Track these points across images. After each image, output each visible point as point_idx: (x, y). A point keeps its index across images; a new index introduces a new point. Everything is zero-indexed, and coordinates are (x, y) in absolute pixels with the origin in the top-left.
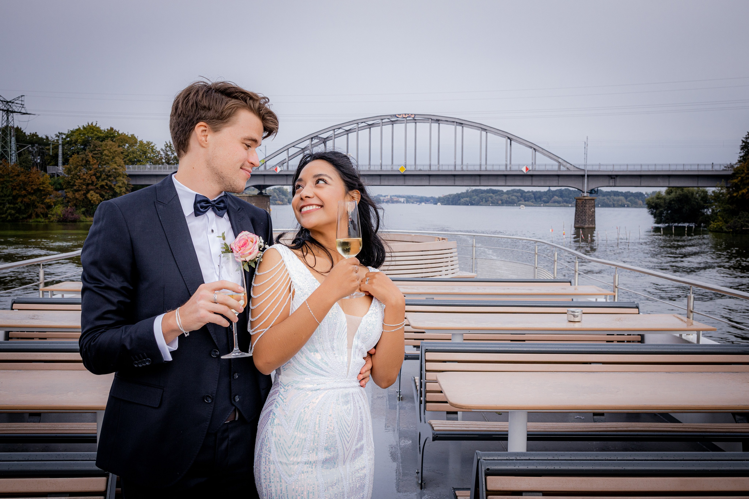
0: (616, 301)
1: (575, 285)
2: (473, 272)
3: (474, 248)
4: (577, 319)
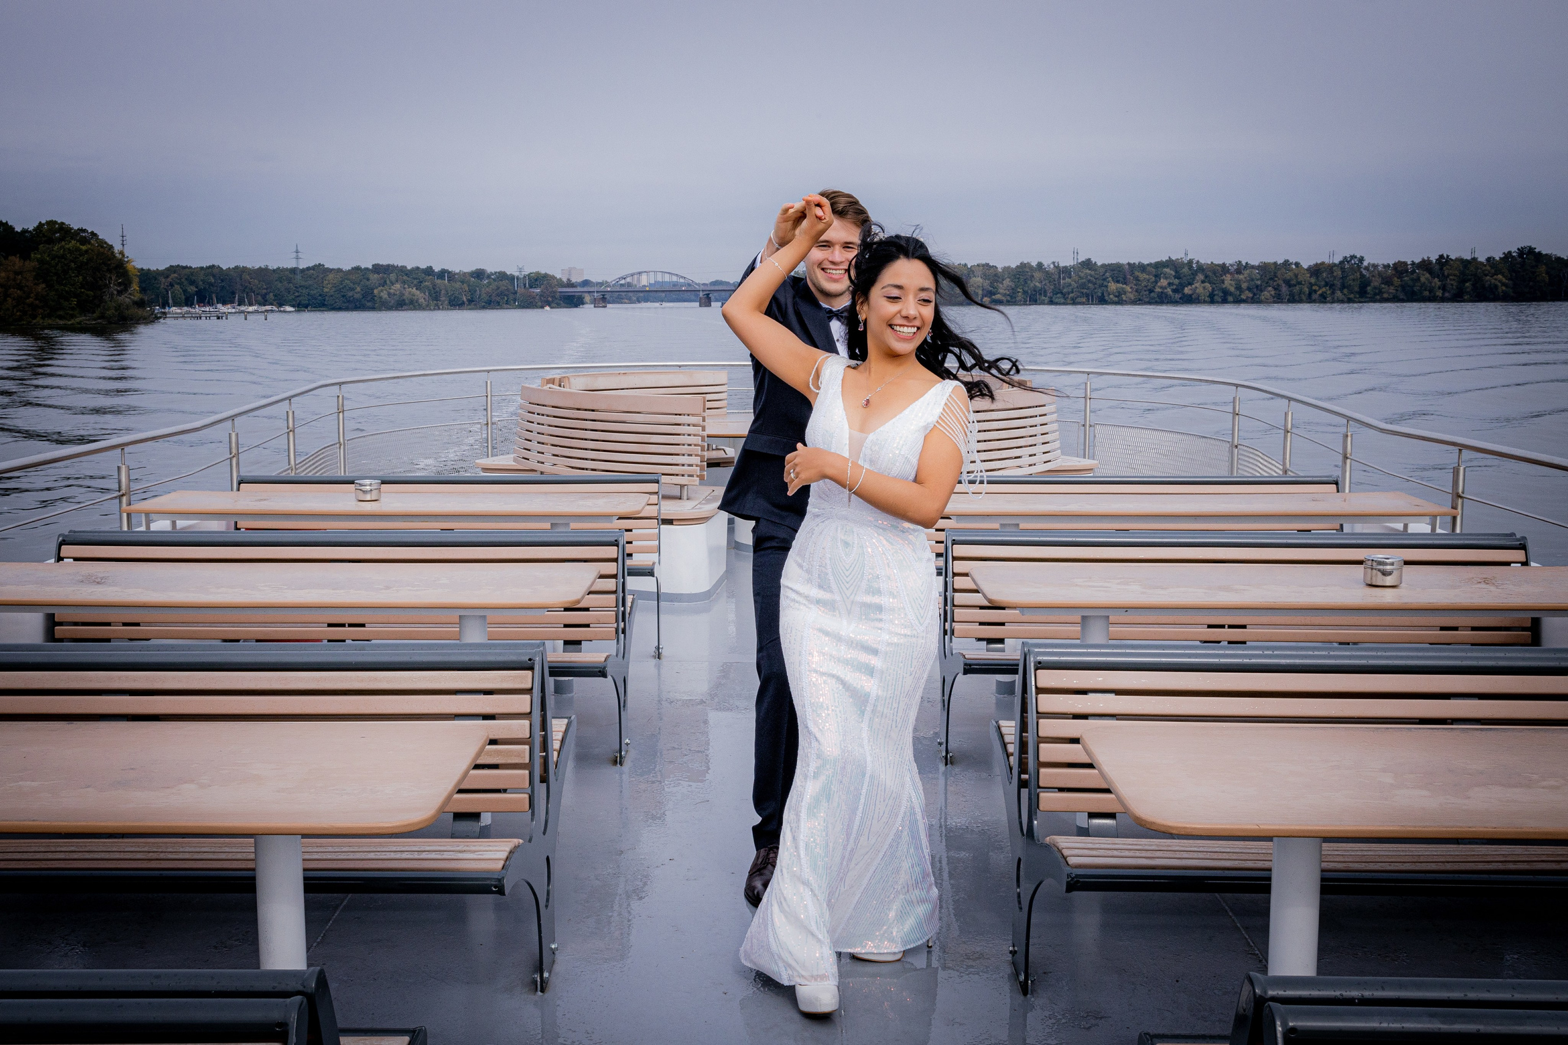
0: (1458, 531)
2: (1085, 457)
4: (1389, 580)
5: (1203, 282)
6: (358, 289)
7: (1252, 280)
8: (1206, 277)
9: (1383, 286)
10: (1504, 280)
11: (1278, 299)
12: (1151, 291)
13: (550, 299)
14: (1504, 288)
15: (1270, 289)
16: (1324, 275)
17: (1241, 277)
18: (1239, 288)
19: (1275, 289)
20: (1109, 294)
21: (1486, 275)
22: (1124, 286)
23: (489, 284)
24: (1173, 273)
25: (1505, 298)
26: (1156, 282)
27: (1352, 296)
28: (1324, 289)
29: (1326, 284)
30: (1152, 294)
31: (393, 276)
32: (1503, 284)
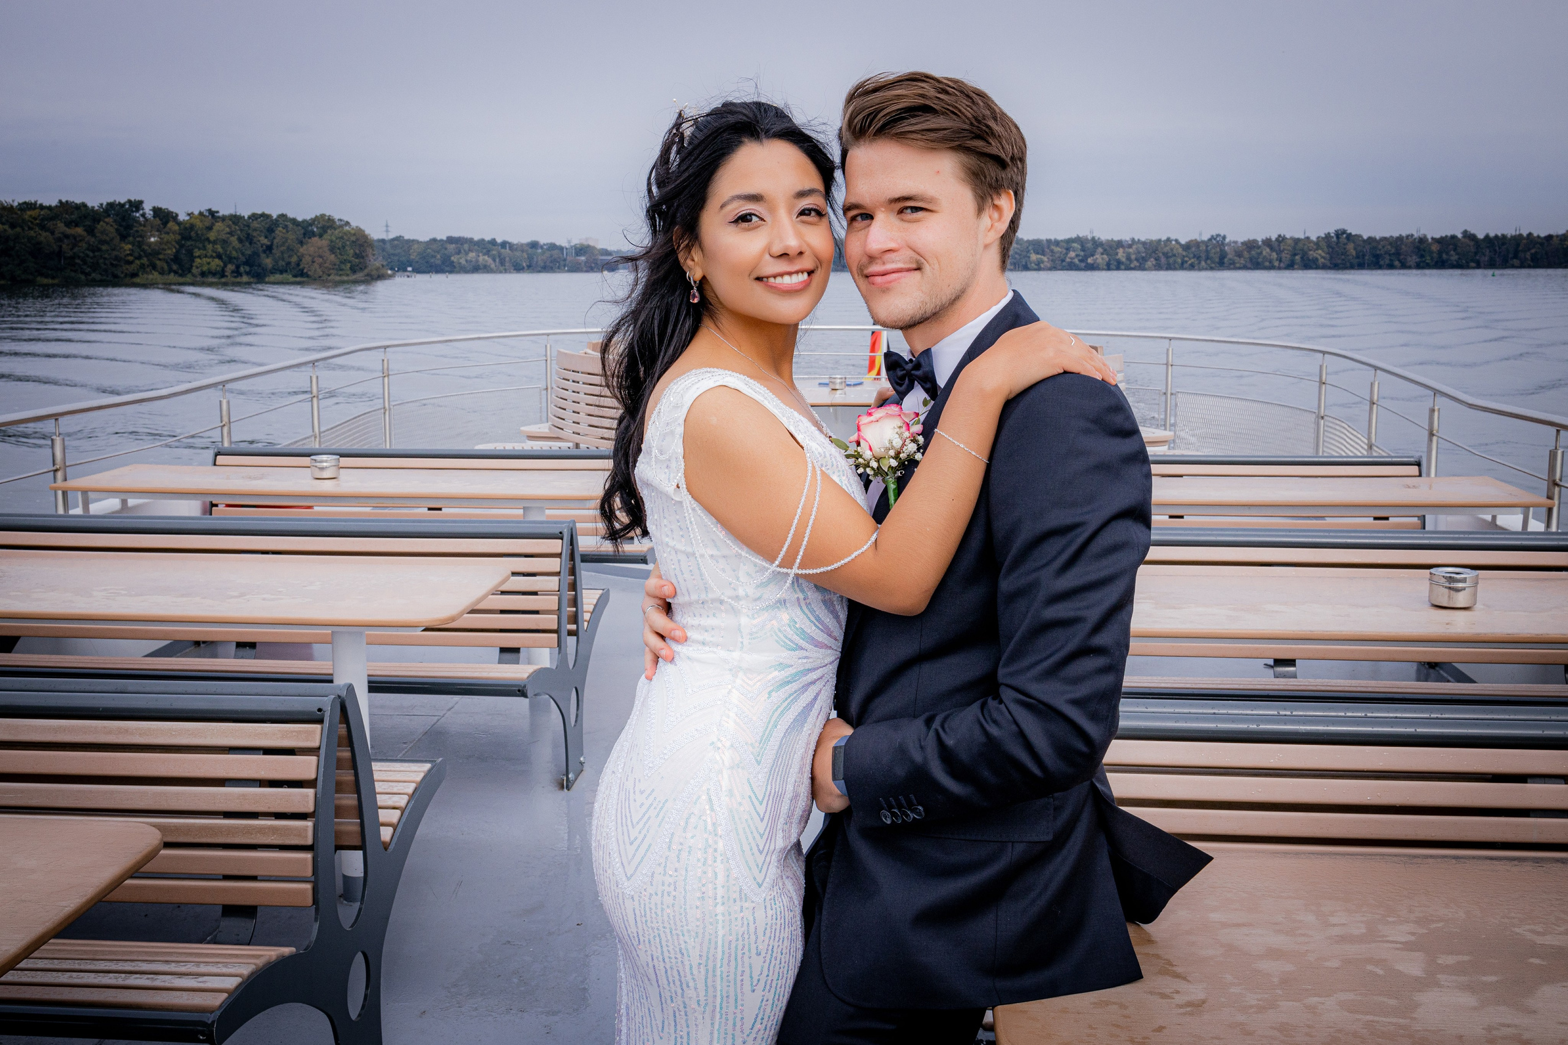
0: (1554, 529)
1: (1428, 475)
2: (1165, 429)
3: (1170, 367)
4: (1461, 599)
5: (1102, 254)
6: (439, 257)
7: (1139, 253)
8: (1105, 250)
9: (1236, 258)
10: (1323, 254)
11: (1158, 267)
12: (1063, 261)
13: (593, 265)
14: (1323, 260)
15: (1152, 259)
16: (1193, 249)
17: (1131, 250)
18: (1129, 258)
19: (1156, 259)
20: (1031, 263)
21: (1311, 250)
22: (1042, 257)
23: (543, 253)
24: (1079, 247)
25: (1324, 267)
26: (1067, 254)
27: (1213, 265)
28: (1193, 260)
29: (1194, 256)
30: (1064, 264)
31: (466, 246)
32: (1323, 257)
